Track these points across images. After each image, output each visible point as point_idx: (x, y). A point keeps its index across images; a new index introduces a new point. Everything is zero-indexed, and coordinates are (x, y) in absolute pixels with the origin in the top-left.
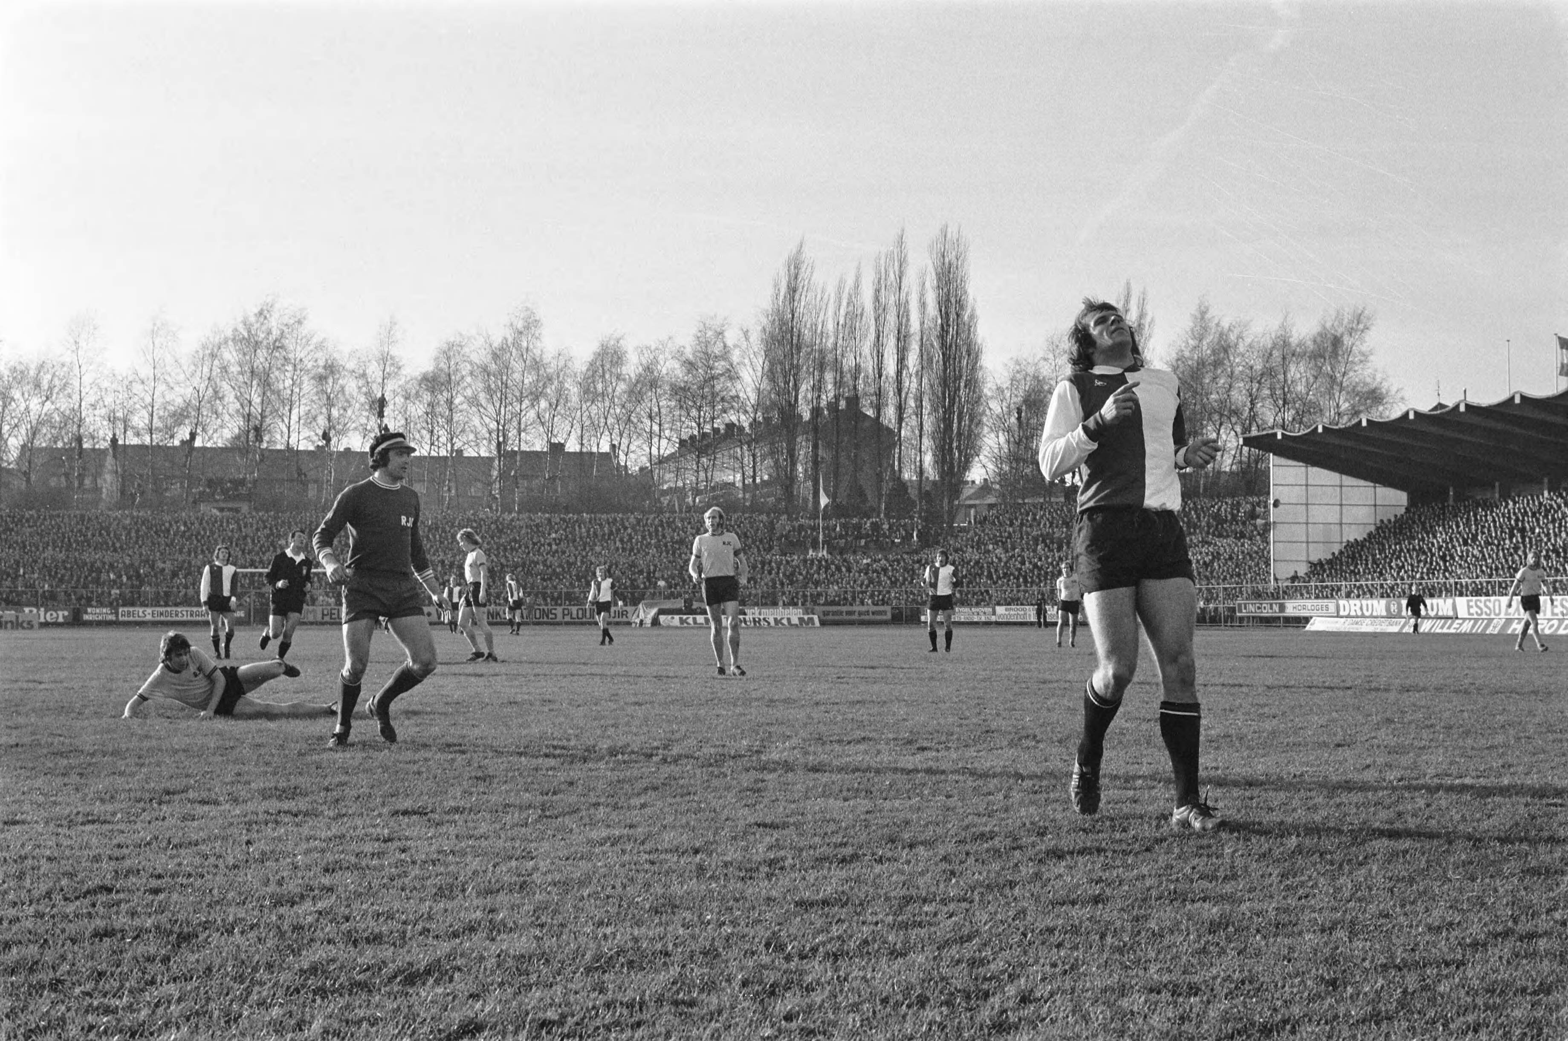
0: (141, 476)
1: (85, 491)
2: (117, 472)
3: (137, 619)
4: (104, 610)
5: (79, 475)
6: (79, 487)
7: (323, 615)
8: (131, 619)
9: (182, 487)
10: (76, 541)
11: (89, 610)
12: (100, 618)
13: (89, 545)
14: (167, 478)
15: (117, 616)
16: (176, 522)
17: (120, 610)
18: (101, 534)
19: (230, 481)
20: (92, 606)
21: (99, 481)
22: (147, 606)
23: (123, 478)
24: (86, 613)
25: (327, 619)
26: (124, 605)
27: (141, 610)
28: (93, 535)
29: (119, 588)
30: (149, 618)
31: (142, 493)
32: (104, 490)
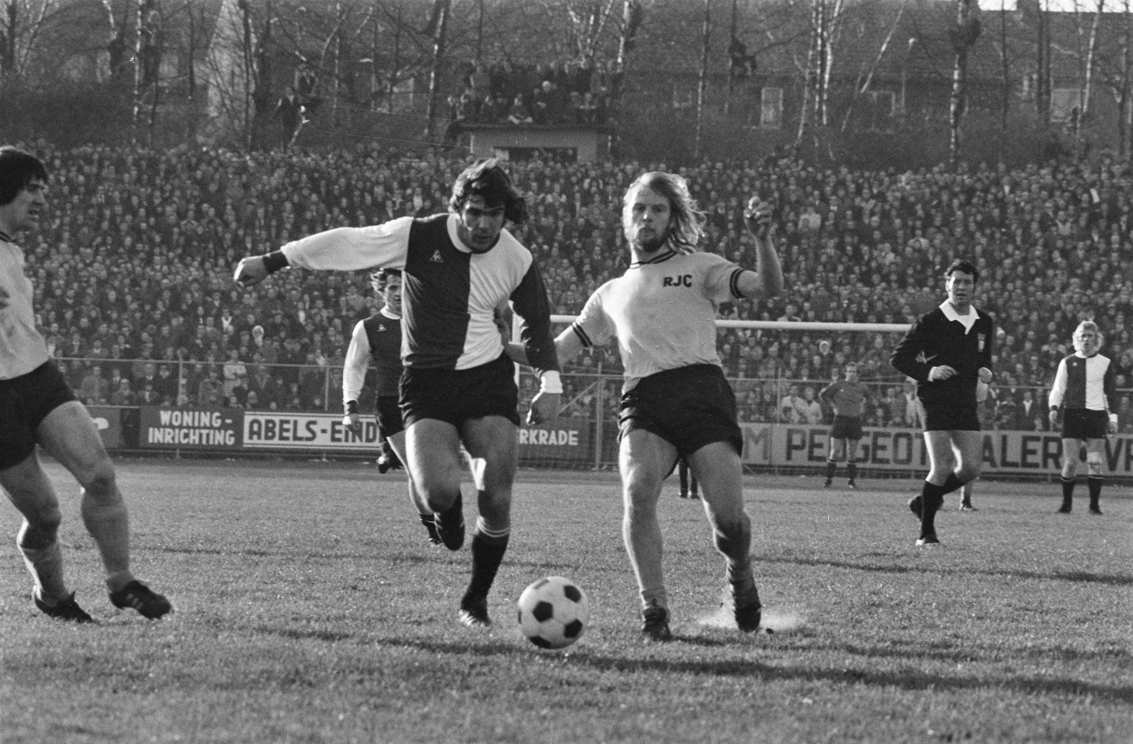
0: (313, 57)
1: (157, 97)
2: (246, 44)
3: (291, 444)
4: (205, 419)
5: (146, 49)
6: (144, 85)
7: (791, 447)
8: (276, 442)
9: (421, 87)
10: (135, 231)
11: (165, 417)
12: (194, 438)
13: (167, 241)
14: (380, 62)
15: (238, 435)
16: (404, 185)
17: (248, 418)
18: (199, 215)
19: (549, 75)
20: (173, 407)
21: (199, 69)
22: (320, 409)
23: (262, 59)
24: (158, 425)
25: (800, 458)
26: (261, 406)
27: (303, 420)
28: (181, 215)
29: (244, 358)
30: (323, 441)
31: (313, 105)
32: (212, 93)
